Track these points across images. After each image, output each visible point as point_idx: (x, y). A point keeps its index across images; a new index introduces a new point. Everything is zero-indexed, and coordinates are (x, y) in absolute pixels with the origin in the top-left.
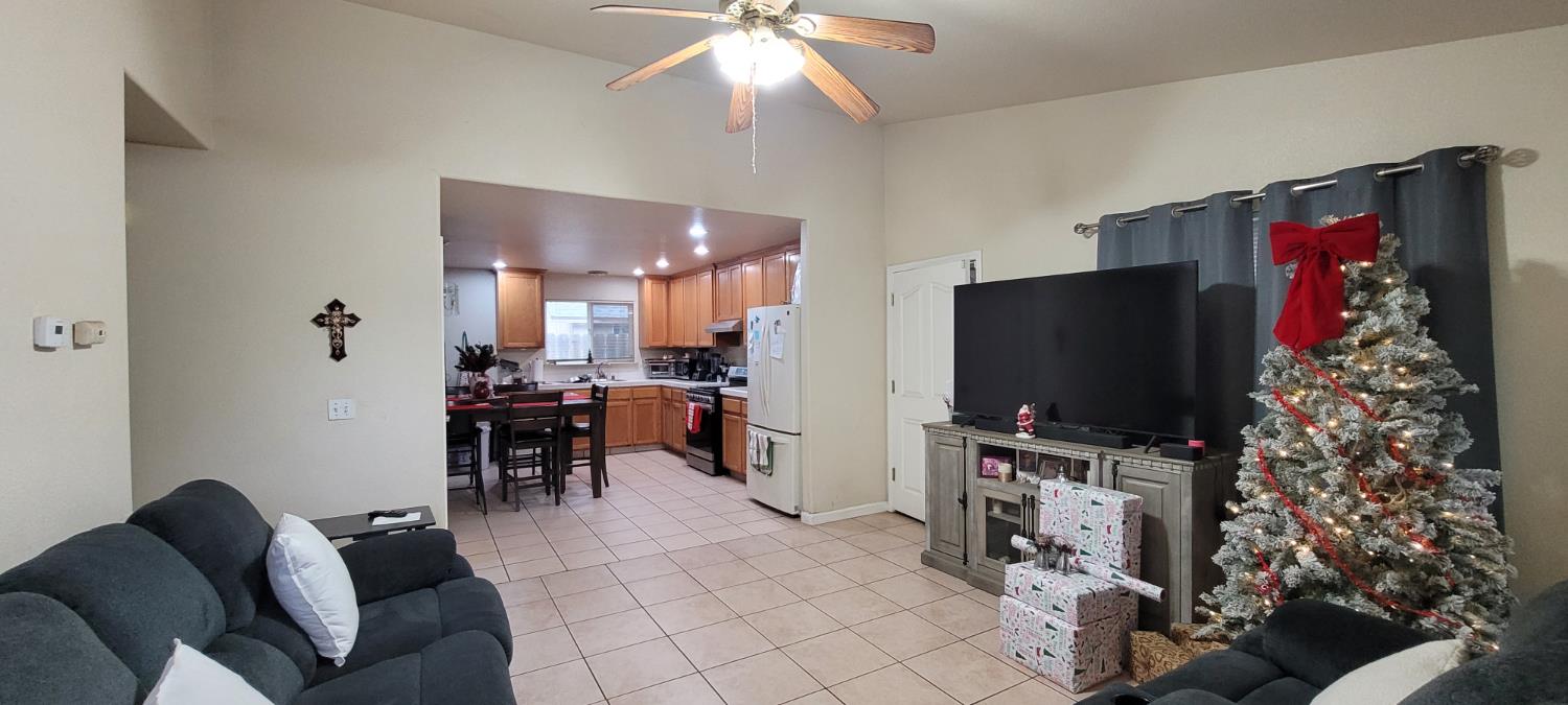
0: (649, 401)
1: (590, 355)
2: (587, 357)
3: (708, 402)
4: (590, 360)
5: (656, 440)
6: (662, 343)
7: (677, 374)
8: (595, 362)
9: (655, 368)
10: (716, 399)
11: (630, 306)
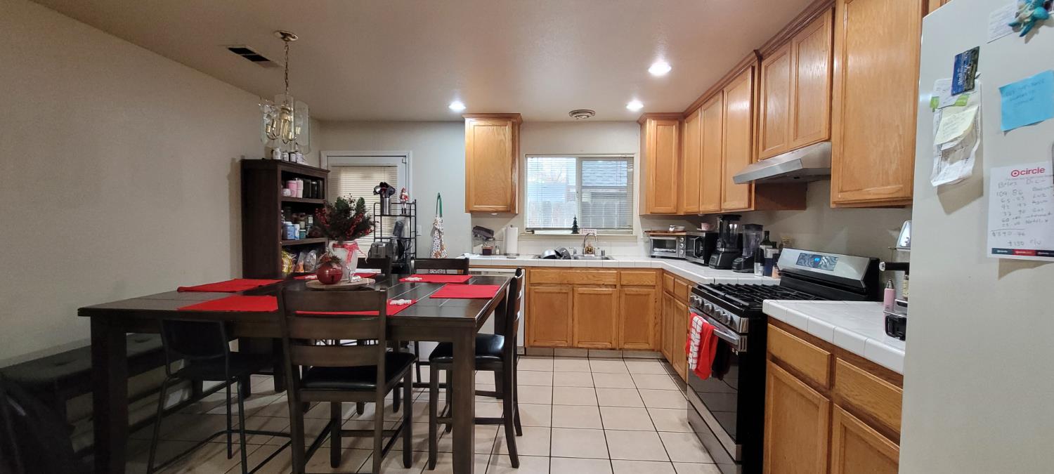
0: (645, 290)
1: (575, 223)
2: (572, 226)
3: (731, 325)
4: (575, 229)
5: (651, 346)
6: (668, 209)
7: (688, 254)
8: (581, 232)
9: (658, 244)
10: (750, 324)
11: (629, 159)
